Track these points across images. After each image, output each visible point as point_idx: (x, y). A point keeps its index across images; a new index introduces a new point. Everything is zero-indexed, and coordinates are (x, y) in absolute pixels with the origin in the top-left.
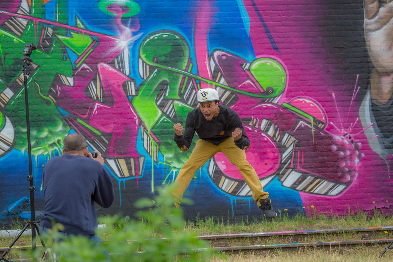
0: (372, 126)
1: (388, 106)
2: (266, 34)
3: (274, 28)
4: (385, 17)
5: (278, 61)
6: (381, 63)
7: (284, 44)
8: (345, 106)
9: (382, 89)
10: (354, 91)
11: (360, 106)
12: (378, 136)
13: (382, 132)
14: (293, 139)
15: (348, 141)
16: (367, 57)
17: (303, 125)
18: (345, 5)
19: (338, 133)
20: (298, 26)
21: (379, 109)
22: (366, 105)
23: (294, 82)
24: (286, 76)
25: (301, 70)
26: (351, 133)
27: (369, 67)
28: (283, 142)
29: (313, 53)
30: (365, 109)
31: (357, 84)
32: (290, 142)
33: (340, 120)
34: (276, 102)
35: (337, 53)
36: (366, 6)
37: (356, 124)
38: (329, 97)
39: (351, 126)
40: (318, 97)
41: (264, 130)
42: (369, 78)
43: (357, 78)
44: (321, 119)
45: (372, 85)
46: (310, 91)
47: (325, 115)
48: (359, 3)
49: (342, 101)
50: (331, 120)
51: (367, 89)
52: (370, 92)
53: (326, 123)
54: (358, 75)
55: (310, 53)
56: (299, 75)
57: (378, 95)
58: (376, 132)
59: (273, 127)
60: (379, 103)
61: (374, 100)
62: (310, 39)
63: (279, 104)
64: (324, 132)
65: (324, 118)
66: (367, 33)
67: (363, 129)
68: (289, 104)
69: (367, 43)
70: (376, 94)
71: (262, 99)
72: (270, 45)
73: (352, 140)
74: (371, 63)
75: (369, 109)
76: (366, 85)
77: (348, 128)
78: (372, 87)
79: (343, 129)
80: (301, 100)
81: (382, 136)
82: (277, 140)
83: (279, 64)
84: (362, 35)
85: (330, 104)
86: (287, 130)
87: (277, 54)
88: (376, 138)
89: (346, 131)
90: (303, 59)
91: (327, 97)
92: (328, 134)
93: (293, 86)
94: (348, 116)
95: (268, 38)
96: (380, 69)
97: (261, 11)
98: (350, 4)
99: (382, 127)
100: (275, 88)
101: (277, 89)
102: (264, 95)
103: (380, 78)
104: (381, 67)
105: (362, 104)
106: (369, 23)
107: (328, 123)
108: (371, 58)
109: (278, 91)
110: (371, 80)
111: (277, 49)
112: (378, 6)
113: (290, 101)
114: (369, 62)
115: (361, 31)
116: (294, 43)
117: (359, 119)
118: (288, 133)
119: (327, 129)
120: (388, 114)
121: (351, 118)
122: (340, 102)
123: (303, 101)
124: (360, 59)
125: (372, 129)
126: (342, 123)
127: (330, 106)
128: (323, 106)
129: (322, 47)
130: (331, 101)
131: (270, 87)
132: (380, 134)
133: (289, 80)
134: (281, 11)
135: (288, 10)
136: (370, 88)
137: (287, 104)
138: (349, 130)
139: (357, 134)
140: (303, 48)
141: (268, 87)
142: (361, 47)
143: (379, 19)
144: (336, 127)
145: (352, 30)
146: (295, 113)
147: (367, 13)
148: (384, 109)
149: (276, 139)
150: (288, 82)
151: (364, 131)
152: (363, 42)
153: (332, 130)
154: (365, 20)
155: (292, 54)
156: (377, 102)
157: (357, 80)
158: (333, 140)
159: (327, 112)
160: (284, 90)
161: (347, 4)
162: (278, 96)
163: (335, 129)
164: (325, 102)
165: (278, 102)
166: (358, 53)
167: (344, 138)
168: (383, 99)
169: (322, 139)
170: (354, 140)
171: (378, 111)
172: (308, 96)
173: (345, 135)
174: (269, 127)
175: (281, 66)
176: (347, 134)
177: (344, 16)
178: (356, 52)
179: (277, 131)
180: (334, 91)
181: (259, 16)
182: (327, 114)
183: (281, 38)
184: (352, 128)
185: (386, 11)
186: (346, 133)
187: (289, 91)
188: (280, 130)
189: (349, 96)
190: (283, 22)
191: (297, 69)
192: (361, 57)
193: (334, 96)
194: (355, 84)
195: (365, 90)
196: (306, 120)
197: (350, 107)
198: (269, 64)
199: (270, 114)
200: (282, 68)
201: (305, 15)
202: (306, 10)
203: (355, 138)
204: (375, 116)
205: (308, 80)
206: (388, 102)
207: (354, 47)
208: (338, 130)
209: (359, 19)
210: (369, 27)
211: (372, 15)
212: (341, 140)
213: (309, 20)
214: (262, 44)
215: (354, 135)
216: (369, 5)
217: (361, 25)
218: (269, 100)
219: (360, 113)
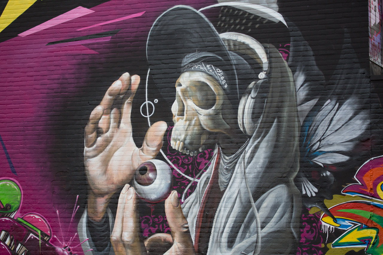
0: (87, 241)
1: (102, 223)
2: (7, 160)
3: (14, 155)
4: (101, 146)
5: (16, 183)
6: (97, 186)
7: (21, 168)
8: (67, 222)
9: (97, 208)
10: (74, 209)
11: (79, 223)
12: (92, 249)
13: (96, 246)
14: (24, 248)
15: (68, 253)
16: (86, 180)
17: (32, 237)
18: (69, 135)
19: (60, 246)
20: (32, 153)
21: (94, 226)
22: (83, 222)
23: (26, 200)
24: (21, 195)
25: (33, 190)
26: (71, 246)
27: (87, 189)
28: (17, 251)
29: (43, 176)
30: (82, 226)
31: (77, 204)
32: (22, 251)
33: (62, 234)
34: (12, 217)
35: (62, 176)
36: (86, 136)
37: (74, 238)
38: (54, 214)
39: (71, 240)
40: (45, 214)
41: (2, 240)
42: (87, 198)
43: (77, 198)
44: (47, 232)
45: (89, 205)
46: (39, 209)
47: (50, 229)
48: (81, 134)
49: (64, 218)
50: (54, 234)
51: (84, 208)
52: (87, 210)
53: (51, 236)
54: (78, 196)
55: (41, 176)
56: (31, 195)
57: (94, 213)
58: (91, 246)
59: (9, 238)
60: (94, 220)
61: (90, 217)
62: (41, 164)
63: (15, 218)
64: (49, 244)
65: (49, 232)
66: (86, 159)
67: (80, 243)
68: (22, 218)
69: (86, 168)
70: (91, 213)
71: (2, 214)
72: (10, 169)
73: (71, 252)
74: (89, 185)
75: (85, 226)
76: (84, 204)
77: (68, 241)
78: (89, 207)
79: (64, 242)
80: (32, 216)
81: (96, 250)
82: (12, 249)
83: (16, 185)
84: (83, 161)
85: (54, 220)
86: (21, 241)
87: (15, 177)
88: (91, 251)
89: (66, 244)
90: (34, 181)
91: (53, 214)
92: (52, 246)
93: (26, 204)
94: (69, 231)
95: (9, 163)
96: (96, 191)
97: (4, 141)
98: (73, 134)
99: (96, 242)
100: (12, 205)
101: (14, 206)
102: (4, 211)
103: (96, 199)
104: (97, 189)
105: (80, 221)
106: (88, 150)
107: (52, 236)
108: (89, 181)
109: (14, 208)
110: (88, 200)
111: (15, 172)
112: (96, 136)
113: (23, 216)
114: (87, 185)
115: (82, 158)
116: (28, 167)
117: (77, 234)
118: (21, 243)
119: (51, 242)
120: (101, 231)
121: (71, 233)
122: (62, 219)
123: (33, 216)
124: (80, 182)
125: (87, 243)
126: (64, 236)
127: (55, 222)
128: (49, 222)
129: (50, 171)
130: (55, 218)
131: (8, 204)
132: (94, 247)
133: (23, 198)
134: (20, 140)
135: (25, 140)
136: (87, 208)
137: (21, 218)
138: (69, 243)
139: (75, 247)
140: (34, 172)
141: (7, 204)
142: (81, 171)
143: (97, 147)
144: (58, 240)
145: (74, 157)
146: (27, 227)
147: (87, 142)
148: (99, 226)
149: (12, 247)
150: (22, 200)
151: (82, 245)
152: (83, 167)
153: (55, 242)
154: (86, 148)
155: (27, 176)
156: (92, 220)
157: (77, 200)
158: (56, 251)
159: (52, 227)
160: (19, 207)
161: (71, 134)
162: (15, 212)
163: (58, 241)
164: (51, 218)
165: (14, 217)
166: (78, 177)
167: (64, 250)
168: (98, 217)
169: (47, 250)
170: (72, 252)
171: (93, 227)
172: (37, 212)
173: (65, 247)
174: (6, 237)
175: (17, 187)
176: (67, 247)
177: (68, 144)
178: (77, 176)
179: (12, 241)
180: (58, 209)
181: (3, 145)
182: (52, 229)
183: (19, 163)
184: (71, 241)
185: (103, 141)
186: (66, 245)
187: (23, 208)
188: (14, 240)
189: (70, 213)
190: (21, 150)
191: (29, 190)
192: (81, 180)
193: (58, 213)
194: (75, 204)
195: (83, 209)
196: (35, 233)
197: (70, 223)
198: (8, 185)
199: (7, 227)
200: (18, 188)
201: (37, 144)
202: (39, 140)
203: (73, 251)
204: (91, 232)
205: (38, 199)
206: (102, 220)
207: (75, 171)
208: (60, 242)
209: (80, 147)
210: (88, 154)
211: (91, 144)
212: (62, 251)
213: (41, 148)
214: (4, 168)
215: (72, 247)
216: (89, 136)
217: (82, 153)
218: (7, 215)
219: (78, 229)
